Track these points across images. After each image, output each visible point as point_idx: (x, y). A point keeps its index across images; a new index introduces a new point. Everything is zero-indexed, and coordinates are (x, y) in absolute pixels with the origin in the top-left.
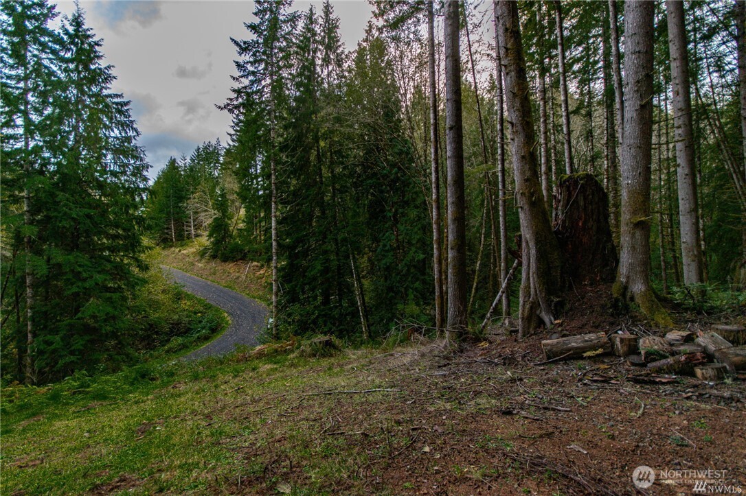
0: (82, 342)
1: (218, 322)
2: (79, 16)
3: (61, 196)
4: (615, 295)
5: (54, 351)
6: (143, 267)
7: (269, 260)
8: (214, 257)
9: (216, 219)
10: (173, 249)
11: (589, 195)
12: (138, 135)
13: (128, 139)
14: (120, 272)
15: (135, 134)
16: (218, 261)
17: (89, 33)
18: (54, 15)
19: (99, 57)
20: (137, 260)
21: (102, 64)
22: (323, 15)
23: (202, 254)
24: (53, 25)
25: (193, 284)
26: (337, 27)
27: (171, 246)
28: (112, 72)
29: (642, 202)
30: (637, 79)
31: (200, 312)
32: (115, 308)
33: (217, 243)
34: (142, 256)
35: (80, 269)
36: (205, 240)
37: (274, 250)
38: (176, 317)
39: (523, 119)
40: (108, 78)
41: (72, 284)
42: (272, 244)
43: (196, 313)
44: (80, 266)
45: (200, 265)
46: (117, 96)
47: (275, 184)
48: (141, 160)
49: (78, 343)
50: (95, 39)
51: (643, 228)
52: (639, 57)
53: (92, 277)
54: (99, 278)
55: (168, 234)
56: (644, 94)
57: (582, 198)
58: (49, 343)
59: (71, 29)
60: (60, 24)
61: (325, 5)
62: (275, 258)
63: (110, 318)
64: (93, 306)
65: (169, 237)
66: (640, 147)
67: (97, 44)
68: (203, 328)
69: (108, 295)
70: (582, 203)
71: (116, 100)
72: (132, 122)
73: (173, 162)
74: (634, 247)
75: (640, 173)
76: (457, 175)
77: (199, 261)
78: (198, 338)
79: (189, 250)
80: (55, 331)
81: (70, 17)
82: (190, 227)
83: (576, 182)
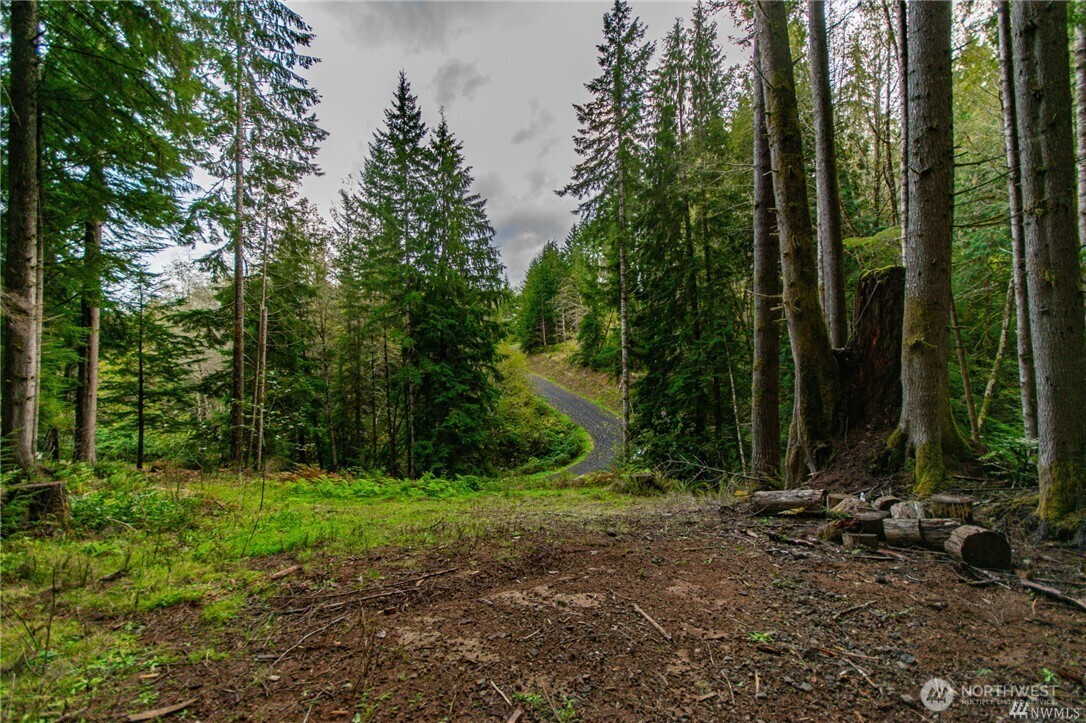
0: (447, 451)
1: (579, 446)
2: (444, 124)
3: (430, 307)
4: (889, 446)
5: (428, 456)
6: (499, 378)
7: (619, 372)
8: (585, 365)
9: (586, 317)
10: (544, 355)
11: (888, 301)
12: (494, 234)
13: (485, 241)
14: (477, 382)
15: (491, 233)
16: (589, 369)
17: (452, 138)
18: (424, 133)
19: (459, 161)
20: (493, 369)
21: (463, 166)
22: (692, 27)
23: (572, 361)
24: (424, 143)
25: (561, 398)
26: (713, 36)
27: (542, 352)
28: (471, 174)
29: (921, 315)
30: (916, 137)
31: (563, 432)
32: (473, 419)
33: (588, 347)
34: (499, 366)
35: (444, 379)
36: (573, 345)
37: (624, 361)
38: (536, 435)
39: (787, 205)
40: (468, 181)
41: (439, 393)
42: (621, 352)
43: (558, 433)
44: (445, 376)
45: (570, 374)
46: (475, 197)
47: (624, 275)
48: (495, 262)
49: (445, 451)
50: (456, 143)
51: (922, 353)
52: (919, 105)
53: (454, 387)
54: (460, 388)
55: (538, 336)
56: (927, 157)
57: (877, 306)
58: (424, 448)
59: (437, 140)
60: (429, 140)
61: (695, 11)
62: (625, 370)
63: (469, 430)
64: (455, 417)
65: (540, 340)
66: (920, 236)
67: (459, 148)
68: (563, 451)
69: (467, 405)
70: (877, 312)
71: (474, 202)
72: (486, 222)
73: (550, 247)
74: (911, 380)
75: (920, 274)
76: (763, 269)
77: (568, 370)
78: (556, 461)
79: (558, 357)
80: (428, 437)
81: (437, 129)
82: (561, 327)
83: (874, 281)
